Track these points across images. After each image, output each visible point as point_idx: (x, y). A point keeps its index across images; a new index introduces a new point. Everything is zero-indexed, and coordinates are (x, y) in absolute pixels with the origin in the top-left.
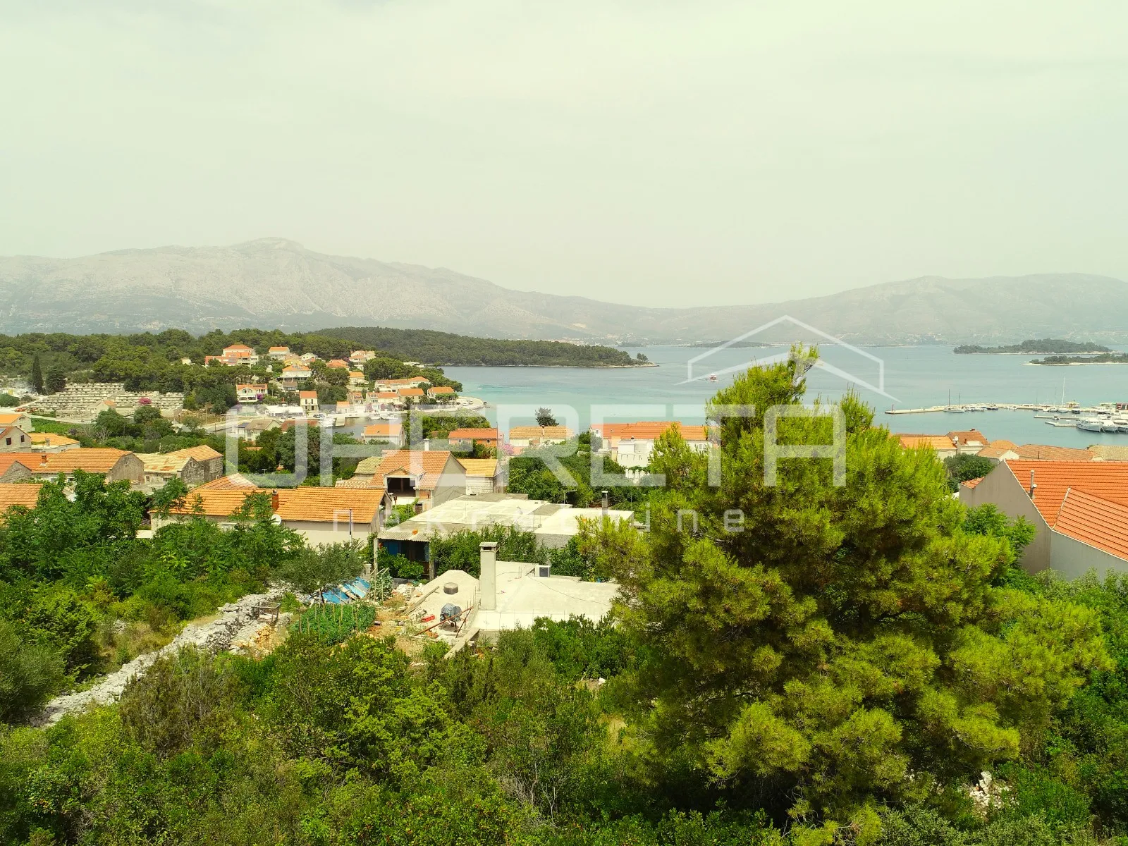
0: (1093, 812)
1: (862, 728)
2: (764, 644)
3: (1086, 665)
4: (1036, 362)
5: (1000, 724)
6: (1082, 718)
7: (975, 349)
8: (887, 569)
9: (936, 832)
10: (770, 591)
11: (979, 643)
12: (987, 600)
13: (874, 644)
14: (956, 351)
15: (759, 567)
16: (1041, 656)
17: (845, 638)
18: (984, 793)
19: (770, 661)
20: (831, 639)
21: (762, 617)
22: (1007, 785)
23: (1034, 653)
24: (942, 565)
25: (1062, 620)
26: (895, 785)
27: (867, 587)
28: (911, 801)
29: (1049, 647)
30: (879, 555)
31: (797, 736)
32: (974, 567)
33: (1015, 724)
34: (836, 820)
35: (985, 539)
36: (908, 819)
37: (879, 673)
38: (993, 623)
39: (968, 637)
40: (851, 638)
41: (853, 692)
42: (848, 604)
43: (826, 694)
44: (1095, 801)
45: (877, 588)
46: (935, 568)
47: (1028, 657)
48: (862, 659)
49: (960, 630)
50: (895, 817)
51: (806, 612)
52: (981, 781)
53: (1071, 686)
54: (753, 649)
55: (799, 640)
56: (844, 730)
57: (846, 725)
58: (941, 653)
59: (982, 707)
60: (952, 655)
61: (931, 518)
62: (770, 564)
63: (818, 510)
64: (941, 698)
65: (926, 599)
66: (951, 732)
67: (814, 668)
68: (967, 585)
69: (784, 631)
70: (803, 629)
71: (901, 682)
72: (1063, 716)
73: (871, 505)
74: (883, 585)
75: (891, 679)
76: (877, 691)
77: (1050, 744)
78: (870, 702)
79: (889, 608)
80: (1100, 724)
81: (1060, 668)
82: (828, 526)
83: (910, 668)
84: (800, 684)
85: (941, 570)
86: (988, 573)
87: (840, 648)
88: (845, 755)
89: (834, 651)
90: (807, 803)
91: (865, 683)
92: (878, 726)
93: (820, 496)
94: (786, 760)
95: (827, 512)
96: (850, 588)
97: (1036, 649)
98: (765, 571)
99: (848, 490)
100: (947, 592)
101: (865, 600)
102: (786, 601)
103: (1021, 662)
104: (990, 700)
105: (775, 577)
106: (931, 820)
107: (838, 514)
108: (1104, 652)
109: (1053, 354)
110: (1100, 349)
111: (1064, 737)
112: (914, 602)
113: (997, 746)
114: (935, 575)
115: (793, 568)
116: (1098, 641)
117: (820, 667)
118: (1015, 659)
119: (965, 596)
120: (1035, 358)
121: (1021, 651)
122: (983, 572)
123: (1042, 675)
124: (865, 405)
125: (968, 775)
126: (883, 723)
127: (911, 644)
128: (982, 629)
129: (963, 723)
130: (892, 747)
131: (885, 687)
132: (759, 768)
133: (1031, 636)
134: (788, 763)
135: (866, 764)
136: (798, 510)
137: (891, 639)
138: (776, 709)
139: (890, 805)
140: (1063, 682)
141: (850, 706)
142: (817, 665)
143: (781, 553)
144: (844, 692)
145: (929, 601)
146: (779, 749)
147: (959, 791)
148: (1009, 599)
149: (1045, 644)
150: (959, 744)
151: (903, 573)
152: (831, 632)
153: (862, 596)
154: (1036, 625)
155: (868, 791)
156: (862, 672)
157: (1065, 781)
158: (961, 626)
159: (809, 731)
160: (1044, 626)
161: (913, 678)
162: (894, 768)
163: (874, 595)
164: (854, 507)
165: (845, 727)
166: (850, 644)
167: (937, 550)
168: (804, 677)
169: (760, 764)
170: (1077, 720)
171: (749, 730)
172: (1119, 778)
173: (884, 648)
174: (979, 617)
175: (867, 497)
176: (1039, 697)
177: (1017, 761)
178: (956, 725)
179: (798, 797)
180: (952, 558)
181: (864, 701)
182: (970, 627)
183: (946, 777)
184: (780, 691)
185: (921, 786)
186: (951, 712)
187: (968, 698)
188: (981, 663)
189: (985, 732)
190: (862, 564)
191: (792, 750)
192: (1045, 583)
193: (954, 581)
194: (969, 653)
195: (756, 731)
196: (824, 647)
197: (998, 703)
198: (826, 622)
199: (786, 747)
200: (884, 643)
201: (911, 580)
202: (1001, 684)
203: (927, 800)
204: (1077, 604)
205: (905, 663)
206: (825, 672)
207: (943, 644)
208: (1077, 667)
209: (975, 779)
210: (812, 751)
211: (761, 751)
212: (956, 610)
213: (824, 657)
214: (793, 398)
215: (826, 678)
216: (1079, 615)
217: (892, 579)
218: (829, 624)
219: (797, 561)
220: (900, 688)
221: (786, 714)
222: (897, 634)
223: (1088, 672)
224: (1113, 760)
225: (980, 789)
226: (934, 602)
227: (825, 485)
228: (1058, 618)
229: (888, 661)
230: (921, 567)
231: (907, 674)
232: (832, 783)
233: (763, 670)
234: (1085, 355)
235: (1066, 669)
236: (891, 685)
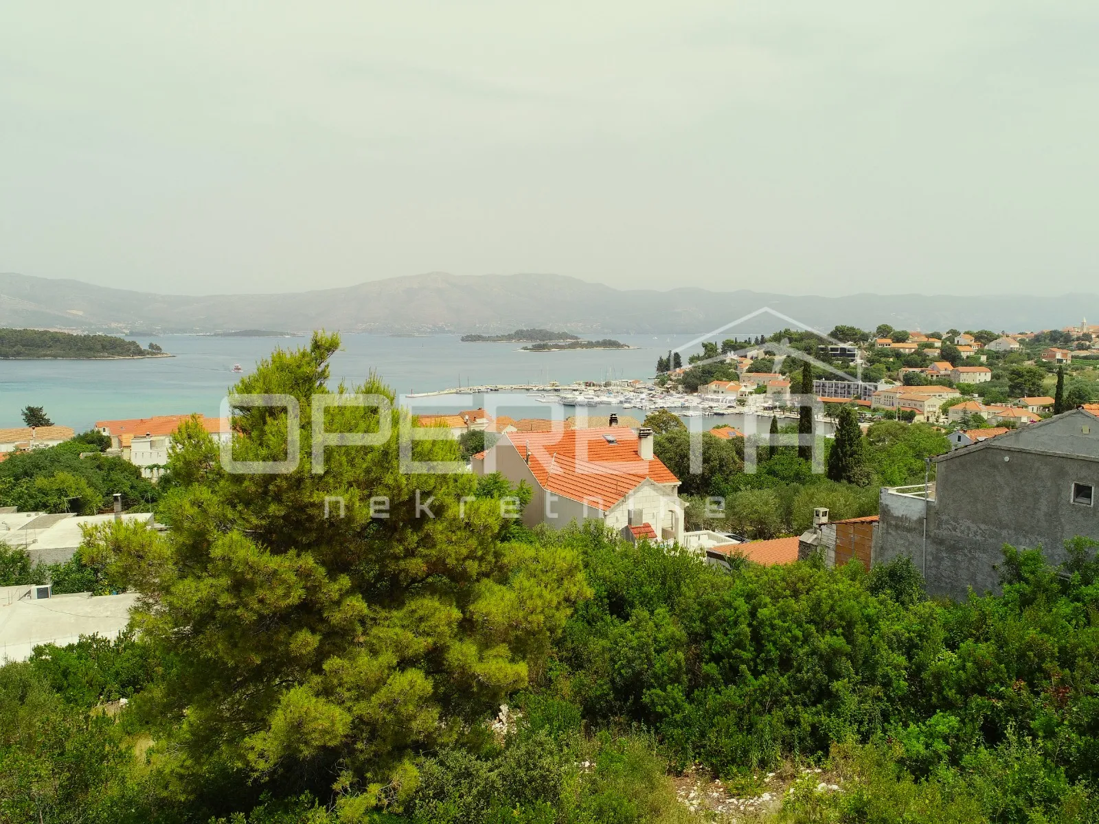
0: (583, 717)
1: (397, 689)
2: (300, 628)
3: (573, 597)
4: (525, 348)
5: (512, 661)
6: (573, 642)
7: (478, 338)
8: (413, 538)
9: (466, 768)
10: (304, 575)
11: (493, 593)
12: (497, 555)
13: (405, 610)
14: (463, 340)
15: (292, 552)
16: (540, 596)
17: (378, 608)
18: (503, 724)
19: (308, 644)
20: (366, 611)
21: (296, 601)
22: (521, 711)
23: (535, 594)
24: (459, 528)
25: (554, 563)
26: (429, 735)
27: (396, 558)
28: (443, 746)
29: (546, 587)
30: (405, 526)
31: (337, 711)
32: (486, 527)
33: (524, 658)
34: (378, 782)
35: (493, 501)
36: (442, 763)
37: (410, 635)
38: (502, 575)
39: (483, 589)
40: (384, 608)
41: (388, 657)
42: (379, 577)
43: (365, 665)
44: (585, 709)
45: (405, 557)
46: (454, 532)
47: (531, 597)
48: (395, 625)
49: (477, 584)
50: (431, 764)
51: (340, 590)
52: (500, 714)
53: (563, 617)
54: (290, 634)
55: (336, 617)
56: (382, 695)
57: (384, 690)
58: (462, 607)
59: (497, 649)
60: (471, 608)
61: (448, 488)
62: (302, 548)
63: (347, 490)
64: (464, 647)
65: (448, 561)
66: (474, 676)
67: (352, 643)
68: (481, 543)
69: (320, 612)
70: (339, 607)
71: (430, 640)
72: (559, 643)
73: (396, 480)
74: (410, 553)
75: (421, 639)
76: (410, 653)
77: (551, 669)
78: (404, 664)
79: (416, 574)
80: (585, 644)
81: (554, 603)
82: (357, 504)
83: (437, 626)
84: (338, 660)
85: (459, 533)
86: (496, 531)
87: (374, 619)
88: (384, 719)
89: (369, 622)
90: (351, 773)
91: (398, 647)
92: (412, 685)
93: (349, 475)
94: (328, 737)
95: (355, 491)
96: (380, 560)
97: (536, 591)
98: (298, 555)
99: (374, 468)
100: (465, 552)
101: (394, 570)
102: (321, 582)
103: (525, 603)
104: (504, 641)
105: (308, 561)
106: (460, 758)
107: (366, 492)
108: (585, 583)
109: (538, 342)
110: (572, 337)
111: (561, 661)
112: (437, 566)
113: (511, 679)
114: (454, 538)
115: (325, 549)
116: (580, 576)
117: (356, 640)
118: (522, 602)
119: (480, 553)
120: (525, 345)
121: (525, 594)
122: (492, 531)
123: (542, 612)
124: (386, 388)
125: (490, 711)
126: (417, 681)
127: (437, 604)
128: (494, 580)
129: (483, 666)
130: (425, 701)
131: (416, 647)
132: (301, 752)
133: (532, 580)
134: (330, 740)
135: (403, 722)
136: (328, 492)
137: (419, 603)
138: (316, 689)
139: (426, 755)
140: (557, 614)
141: (386, 671)
142: (354, 638)
143: (314, 535)
144: (380, 659)
145: (451, 562)
146: (320, 727)
147: (483, 726)
148: (516, 551)
149: (543, 585)
150: (481, 685)
151: (427, 541)
152: (365, 605)
153: (392, 567)
154: (535, 570)
155: (406, 747)
156: (395, 637)
157: (563, 698)
158: (478, 580)
159: (349, 704)
160: (542, 571)
161: (441, 635)
162: (428, 720)
163: (402, 564)
164: (380, 483)
165: (383, 691)
166: (384, 614)
167: (455, 516)
168: (341, 651)
169: (302, 747)
170: (569, 645)
171: (289, 716)
172: (601, 686)
173: (413, 611)
174: (492, 570)
175: (392, 473)
176: (540, 631)
177: (526, 690)
178: (478, 668)
179: (341, 770)
180: (467, 521)
181: (399, 664)
182: (485, 581)
183: (471, 718)
184: (318, 670)
185: (451, 729)
186: (473, 658)
187: (486, 644)
188: (494, 610)
189: (500, 669)
190: (391, 536)
191: (333, 725)
192: (541, 534)
193: (470, 542)
194: (485, 603)
195: (297, 715)
196: (359, 620)
197: (510, 643)
198: (360, 596)
199: (327, 724)
200: (414, 607)
201: (434, 546)
202: (511, 626)
203: (457, 741)
204: (565, 548)
205: (433, 622)
206: (361, 644)
207: (463, 599)
208: (567, 600)
209: (495, 714)
210: (353, 722)
211: (303, 734)
212: (473, 567)
213: (360, 629)
214: (318, 383)
215: (363, 649)
216: (566, 556)
217: (418, 547)
218: (363, 598)
219: (329, 542)
220: (430, 646)
221: (326, 692)
222: (424, 597)
223: (575, 603)
224: (596, 672)
225: (500, 721)
226: (455, 562)
227: (353, 466)
228: (551, 562)
229: (418, 623)
230: (442, 533)
231: (435, 632)
232: (373, 748)
233: (301, 654)
234: (561, 343)
235: (559, 603)
236: (421, 644)
